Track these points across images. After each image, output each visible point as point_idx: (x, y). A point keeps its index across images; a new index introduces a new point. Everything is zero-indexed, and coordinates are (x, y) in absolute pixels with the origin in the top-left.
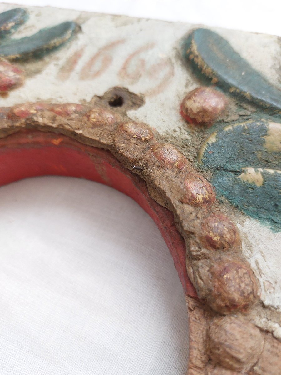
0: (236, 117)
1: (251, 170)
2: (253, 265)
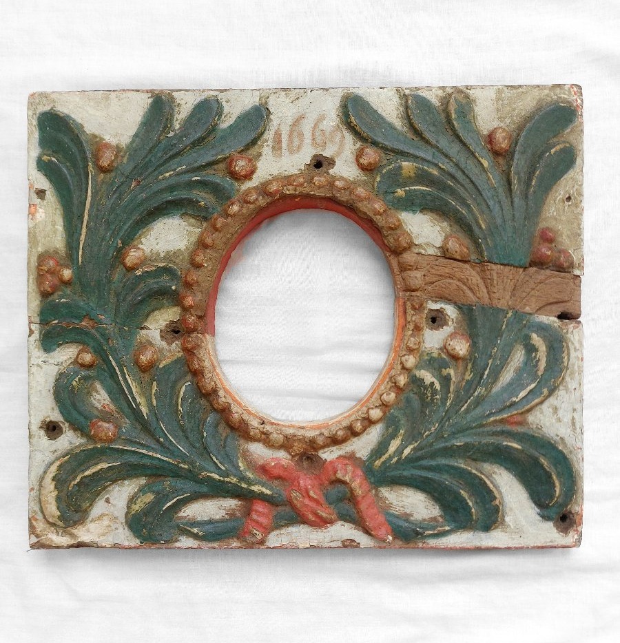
0: (385, 162)
1: (399, 190)
2: (409, 231)
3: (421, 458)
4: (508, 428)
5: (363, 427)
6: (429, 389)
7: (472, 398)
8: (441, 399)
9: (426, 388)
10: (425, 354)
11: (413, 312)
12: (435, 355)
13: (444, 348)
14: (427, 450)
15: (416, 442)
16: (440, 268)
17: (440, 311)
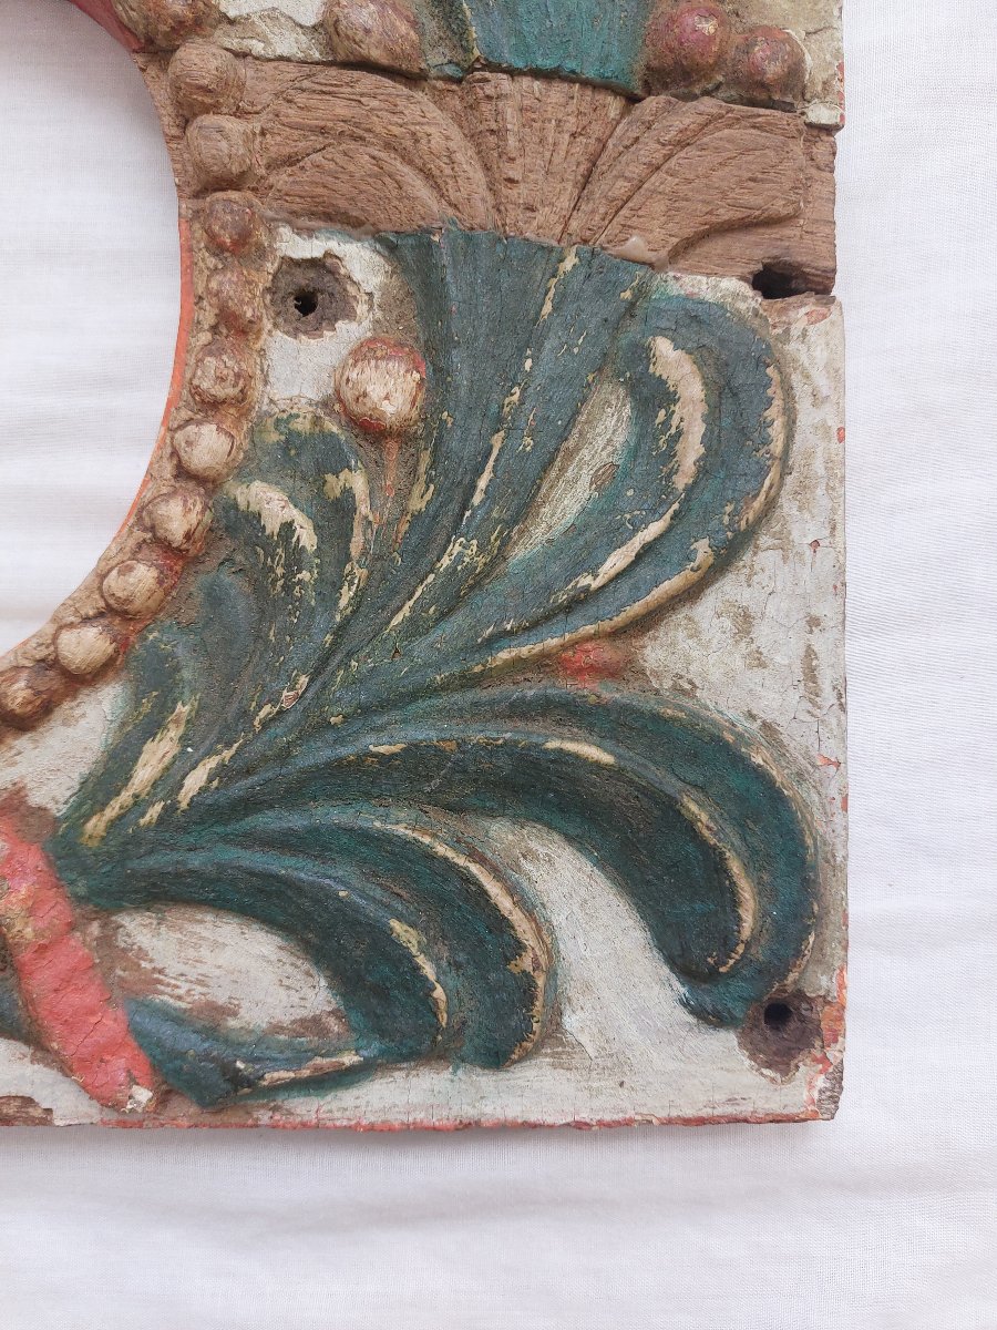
3: (248, 805)
4: (566, 687)
5: (38, 693)
6: (279, 550)
7: (431, 577)
8: (321, 580)
9: (268, 546)
10: (270, 422)
11: (212, 261)
12: (302, 425)
13: (335, 403)
14: (270, 774)
15: (228, 745)
16: (314, 101)
17: (322, 266)
